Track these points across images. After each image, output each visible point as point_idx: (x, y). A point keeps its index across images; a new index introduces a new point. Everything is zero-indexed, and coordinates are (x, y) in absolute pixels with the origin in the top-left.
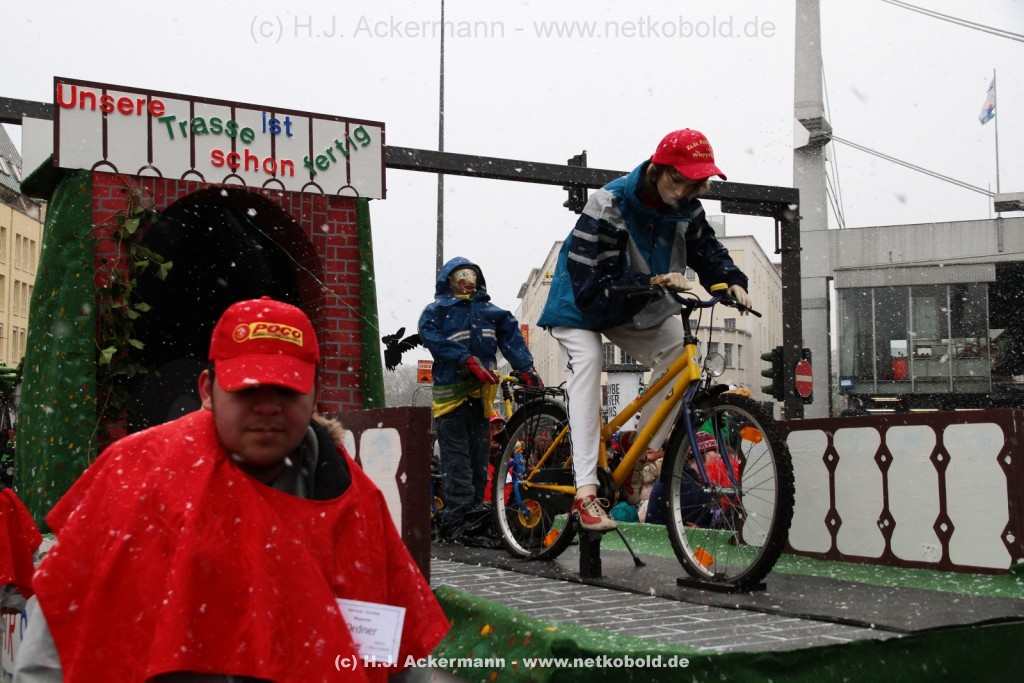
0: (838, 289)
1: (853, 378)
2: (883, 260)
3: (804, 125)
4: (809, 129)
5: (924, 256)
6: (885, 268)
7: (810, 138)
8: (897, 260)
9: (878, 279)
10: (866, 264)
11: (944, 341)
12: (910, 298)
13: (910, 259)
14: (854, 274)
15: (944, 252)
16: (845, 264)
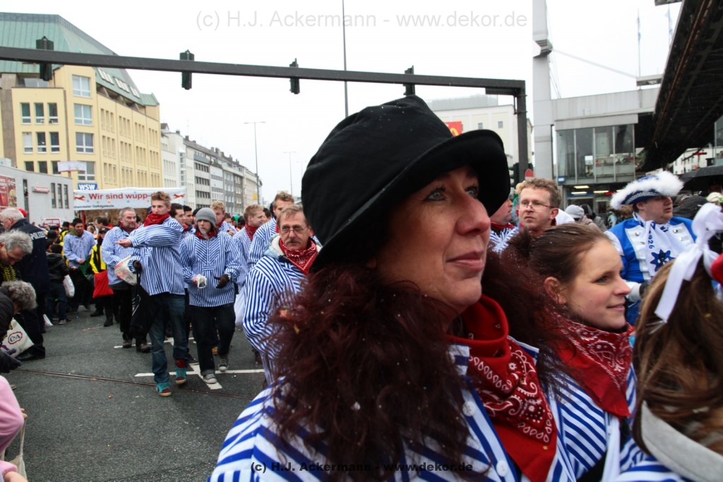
0: (557, 131)
1: (565, 177)
2: (580, 114)
3: (539, 44)
4: (541, 46)
5: (601, 112)
6: (582, 118)
7: (542, 51)
8: (587, 114)
9: (577, 125)
10: (571, 117)
11: (612, 155)
12: (594, 135)
13: (594, 113)
14: (564, 123)
15: (611, 109)
16: (560, 118)
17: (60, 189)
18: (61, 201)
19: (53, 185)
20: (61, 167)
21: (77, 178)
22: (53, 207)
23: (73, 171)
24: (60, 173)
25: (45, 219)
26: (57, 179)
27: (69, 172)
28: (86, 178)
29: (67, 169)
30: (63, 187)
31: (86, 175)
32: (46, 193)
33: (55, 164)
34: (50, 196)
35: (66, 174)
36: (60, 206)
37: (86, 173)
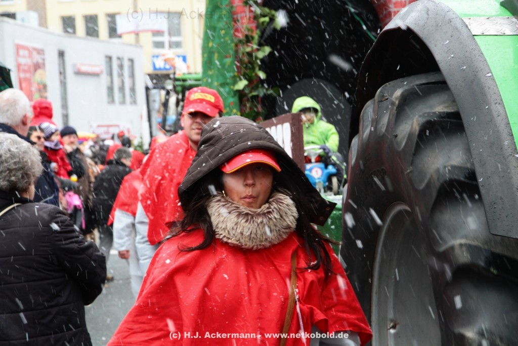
17: (121, 67)
18: (122, 89)
19: (110, 58)
20: (122, 25)
21: (151, 45)
22: (109, 103)
23: (143, 31)
24: (120, 36)
25: (95, 125)
26: (115, 48)
27: (137, 34)
28: (167, 45)
29: (133, 28)
30: (126, 64)
31: (166, 39)
32: (96, 75)
33: (111, 18)
34: (104, 80)
35: (131, 39)
36: (121, 100)
37: (166, 34)
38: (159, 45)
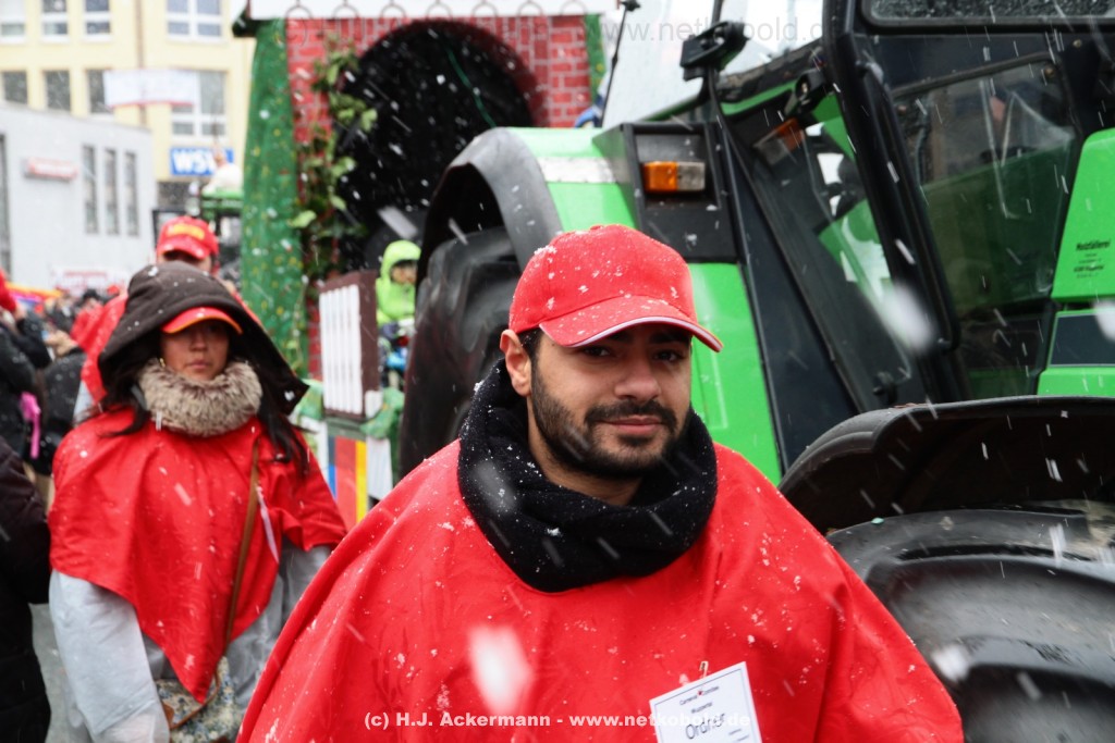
17: (112, 167)
18: (113, 207)
19: (90, 152)
20: (114, 91)
21: (168, 128)
22: (88, 232)
23: (154, 103)
24: (110, 111)
26: (104, 132)
27: (142, 107)
28: (198, 129)
29: (135, 96)
30: (122, 162)
31: (196, 118)
32: (66, 180)
33: (96, 77)
34: (80, 191)
35: (132, 116)
36: (112, 226)
37: (197, 109)
38: (184, 129)
